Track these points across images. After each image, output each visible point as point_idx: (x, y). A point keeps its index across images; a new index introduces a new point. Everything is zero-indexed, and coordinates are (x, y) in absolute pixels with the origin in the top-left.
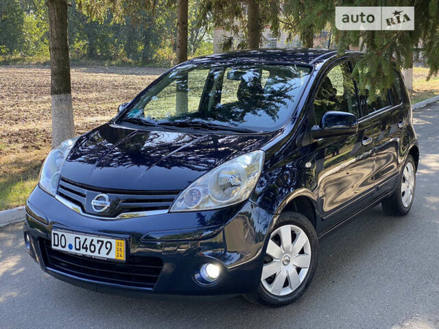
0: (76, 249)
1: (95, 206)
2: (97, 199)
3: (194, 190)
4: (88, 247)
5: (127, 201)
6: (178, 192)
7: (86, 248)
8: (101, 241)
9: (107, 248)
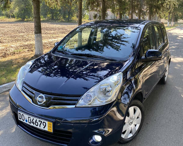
0: (29, 123)
1: (38, 101)
2: (39, 97)
3: (88, 94)
4: (35, 123)
5: (54, 99)
6: (80, 96)
7: (34, 123)
8: (40, 121)
9: (44, 125)
